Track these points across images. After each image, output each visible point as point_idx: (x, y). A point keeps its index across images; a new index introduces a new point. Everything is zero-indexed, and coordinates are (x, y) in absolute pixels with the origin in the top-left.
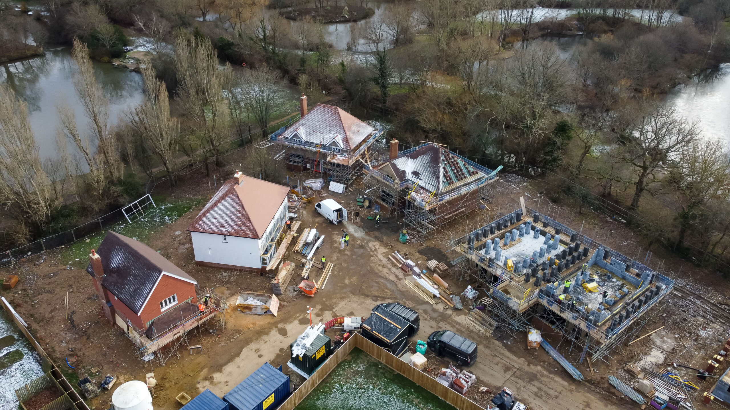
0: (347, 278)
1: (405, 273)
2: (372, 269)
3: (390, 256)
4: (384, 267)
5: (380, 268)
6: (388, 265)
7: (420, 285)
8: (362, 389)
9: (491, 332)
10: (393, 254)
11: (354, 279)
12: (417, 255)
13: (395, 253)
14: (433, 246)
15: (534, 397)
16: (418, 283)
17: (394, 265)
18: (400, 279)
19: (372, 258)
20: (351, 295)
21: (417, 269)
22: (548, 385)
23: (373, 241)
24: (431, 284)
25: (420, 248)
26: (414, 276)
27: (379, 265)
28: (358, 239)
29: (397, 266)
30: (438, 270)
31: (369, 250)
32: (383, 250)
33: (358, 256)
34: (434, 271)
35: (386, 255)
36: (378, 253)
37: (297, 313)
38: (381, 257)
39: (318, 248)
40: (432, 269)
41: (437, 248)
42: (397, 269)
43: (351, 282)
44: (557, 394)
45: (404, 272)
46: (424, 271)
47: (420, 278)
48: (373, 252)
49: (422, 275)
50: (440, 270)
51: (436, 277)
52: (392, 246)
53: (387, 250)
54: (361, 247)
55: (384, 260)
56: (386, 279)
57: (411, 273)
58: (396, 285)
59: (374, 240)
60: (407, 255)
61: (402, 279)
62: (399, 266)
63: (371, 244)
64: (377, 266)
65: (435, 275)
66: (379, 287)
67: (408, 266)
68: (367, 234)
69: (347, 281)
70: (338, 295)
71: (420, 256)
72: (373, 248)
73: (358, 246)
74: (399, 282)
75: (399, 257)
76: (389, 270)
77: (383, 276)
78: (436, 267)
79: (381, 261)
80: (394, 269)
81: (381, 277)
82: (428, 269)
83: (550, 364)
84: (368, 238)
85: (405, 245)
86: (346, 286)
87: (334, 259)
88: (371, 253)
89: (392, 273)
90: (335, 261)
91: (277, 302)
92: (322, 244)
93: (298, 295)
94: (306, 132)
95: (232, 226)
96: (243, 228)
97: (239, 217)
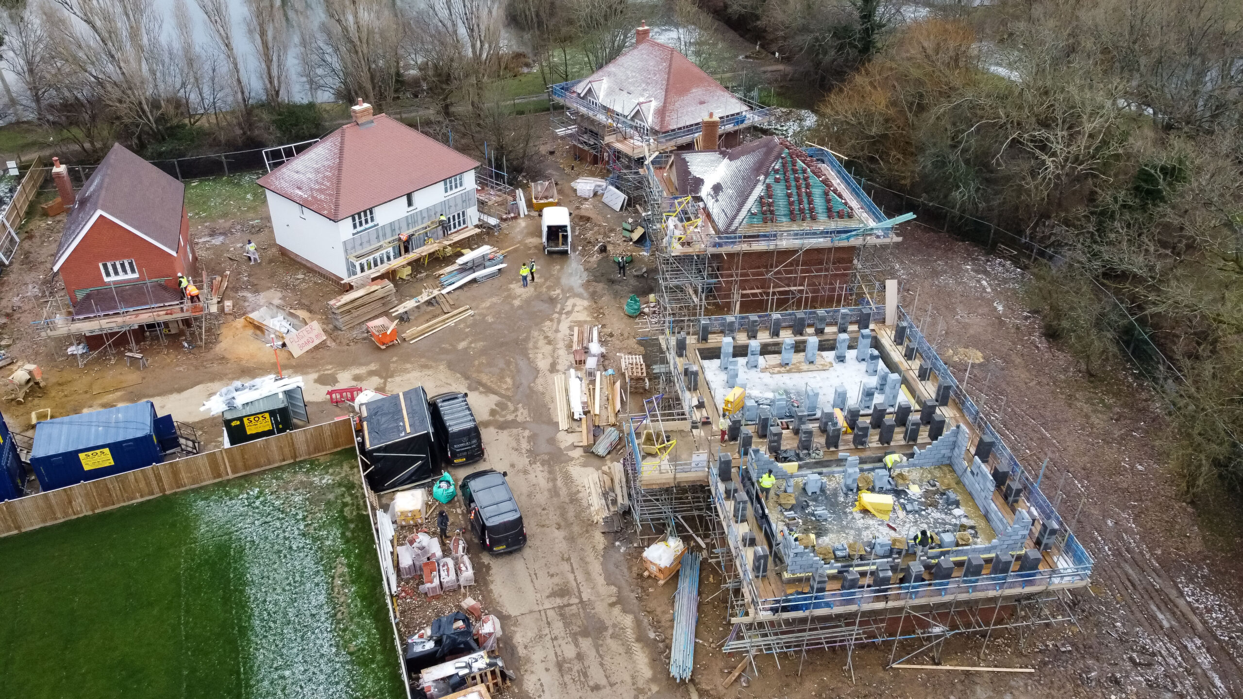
0: (469, 339)
1: (574, 365)
2: (527, 339)
3: (576, 329)
4: (551, 342)
6: (561, 342)
8: (283, 512)
9: (606, 514)
10: (588, 327)
11: (479, 344)
12: (632, 341)
15: (552, 665)
18: (554, 371)
19: (547, 324)
20: (442, 367)
21: (591, 362)
22: (607, 659)
23: (581, 298)
26: (572, 372)
27: (546, 337)
28: (561, 287)
31: (557, 310)
32: (581, 316)
33: (528, 313)
36: (567, 318)
37: (331, 363)
38: (564, 326)
39: (474, 281)
42: (569, 353)
43: (467, 348)
44: (603, 682)
47: (578, 378)
48: (561, 314)
49: (598, 375)
51: (616, 387)
52: (603, 315)
53: (588, 319)
54: (552, 300)
55: (564, 333)
56: (532, 363)
58: (536, 378)
59: (587, 297)
60: (612, 336)
61: (558, 371)
62: (575, 348)
63: (571, 302)
64: (541, 338)
65: (618, 383)
66: (503, 371)
68: (587, 283)
69: (462, 345)
70: (423, 360)
72: (568, 309)
73: (546, 298)
74: (548, 375)
76: (554, 350)
77: (531, 356)
79: (557, 331)
80: (562, 352)
81: (526, 356)
83: (659, 622)
84: (580, 290)
86: (452, 351)
87: (482, 306)
88: (555, 316)
89: (553, 356)
90: (482, 308)
91: (317, 336)
92: (491, 276)
93: (364, 339)
94: (609, 87)
95: (312, 189)
96: (323, 197)
97: (327, 177)
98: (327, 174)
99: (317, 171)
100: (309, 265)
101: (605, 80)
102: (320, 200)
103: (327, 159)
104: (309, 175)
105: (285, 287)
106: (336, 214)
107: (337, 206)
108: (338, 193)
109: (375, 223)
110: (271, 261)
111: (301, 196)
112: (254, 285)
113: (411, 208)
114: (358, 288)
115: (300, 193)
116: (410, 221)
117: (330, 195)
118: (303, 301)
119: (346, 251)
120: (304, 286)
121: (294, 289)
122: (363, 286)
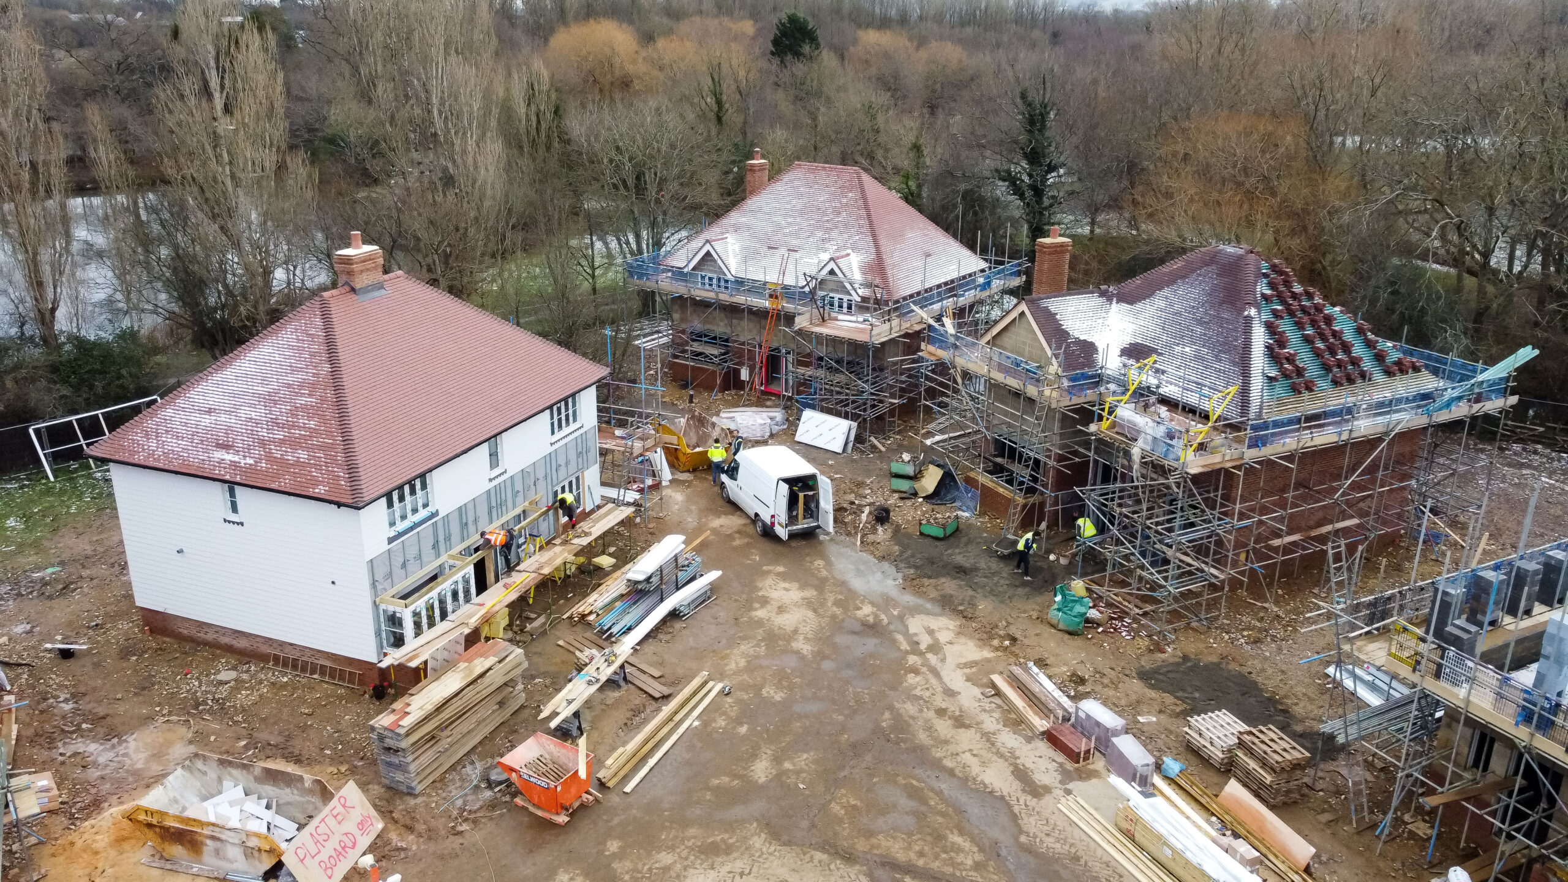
0: (767, 751)
1: (1070, 766)
2: (901, 725)
3: (998, 679)
4: (960, 722)
5: (943, 727)
6: (984, 717)
7: (1148, 829)
10: (1017, 671)
11: (804, 760)
12: (1136, 686)
13: (1027, 670)
14: (1214, 659)
16: (1135, 820)
17: (1017, 723)
18: (1036, 791)
19: (911, 679)
20: (758, 842)
21: (1130, 748)
23: (928, 613)
24: (1214, 833)
25: (1146, 663)
26: (1117, 781)
27: (941, 712)
28: (865, 599)
29: (1031, 727)
30: (1252, 765)
31: (905, 646)
32: (971, 651)
33: (849, 666)
34: (1228, 768)
35: (978, 674)
36: (943, 660)
38: (955, 679)
39: (674, 615)
40: (1218, 755)
41: (1233, 666)
42: (1029, 740)
43: (779, 777)
45: (1061, 758)
46: (1173, 766)
47: (1147, 795)
48: (921, 654)
49: (1157, 780)
50: (1264, 764)
51: (1238, 802)
52: (1014, 640)
53: (987, 654)
54: (872, 628)
55: (969, 696)
56: (965, 781)
57: (1098, 763)
58: (1015, 818)
59: (937, 609)
60: (1082, 681)
61: (1047, 790)
62: (1041, 724)
63: (916, 625)
64: (931, 714)
65: (1234, 788)
66: (920, 816)
67: (1087, 727)
68: (911, 584)
69: (761, 770)
70: (692, 831)
71: (1153, 694)
72: (925, 641)
73: (858, 627)
74: (1032, 802)
75: (1046, 685)
76: (988, 738)
77: (948, 763)
78: (1241, 744)
79: (950, 693)
80: (1008, 739)
81: (937, 765)
82: (1193, 753)
84: (909, 599)
85: (1078, 642)
86: (749, 790)
87: (733, 666)
88: (912, 659)
89: (1002, 756)
90: (736, 673)
91: (361, 825)
92: (703, 600)
93: (492, 805)
94: (744, 248)
95: (263, 443)
96: (303, 455)
97: (304, 408)
98: (301, 401)
99: (270, 400)
100: (242, 644)
101: (731, 238)
102: (297, 463)
103: (294, 370)
104: (245, 412)
105: (193, 707)
106: (355, 490)
107: (352, 469)
108: (347, 440)
109: (431, 509)
110: (125, 653)
111: (234, 465)
112: (98, 720)
113: (497, 471)
114: (440, 673)
115: (229, 457)
116: (494, 501)
117: (324, 448)
118: (263, 736)
119: (374, 584)
120: (244, 697)
121: (222, 710)
122: (448, 665)
